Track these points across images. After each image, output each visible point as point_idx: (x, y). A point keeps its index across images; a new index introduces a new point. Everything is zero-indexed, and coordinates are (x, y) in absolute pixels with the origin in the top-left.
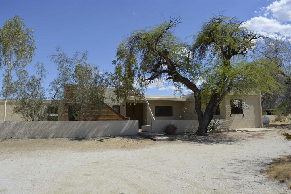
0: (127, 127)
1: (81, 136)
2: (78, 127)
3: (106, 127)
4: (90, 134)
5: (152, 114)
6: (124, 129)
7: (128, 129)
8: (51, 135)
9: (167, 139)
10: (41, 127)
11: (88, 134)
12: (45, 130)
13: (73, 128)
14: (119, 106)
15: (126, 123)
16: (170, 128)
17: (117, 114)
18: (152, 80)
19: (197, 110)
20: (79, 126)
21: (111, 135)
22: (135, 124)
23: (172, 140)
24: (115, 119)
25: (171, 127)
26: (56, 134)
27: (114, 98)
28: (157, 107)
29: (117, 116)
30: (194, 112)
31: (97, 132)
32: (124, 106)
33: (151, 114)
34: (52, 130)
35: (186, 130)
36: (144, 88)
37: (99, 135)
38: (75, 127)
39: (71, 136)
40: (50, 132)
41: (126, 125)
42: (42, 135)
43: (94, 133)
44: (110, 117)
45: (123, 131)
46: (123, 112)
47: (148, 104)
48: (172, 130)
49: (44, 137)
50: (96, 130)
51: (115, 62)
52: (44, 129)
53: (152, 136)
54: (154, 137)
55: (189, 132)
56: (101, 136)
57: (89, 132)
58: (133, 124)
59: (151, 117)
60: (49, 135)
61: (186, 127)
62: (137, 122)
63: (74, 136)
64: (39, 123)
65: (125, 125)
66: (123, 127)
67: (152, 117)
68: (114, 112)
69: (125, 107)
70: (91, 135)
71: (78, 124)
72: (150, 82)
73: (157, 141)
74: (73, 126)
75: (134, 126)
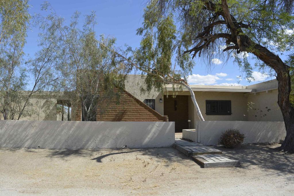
0: (155, 133)
1: (75, 148)
2: (71, 132)
3: (118, 132)
4: (91, 143)
5: (200, 111)
6: (150, 136)
7: (156, 136)
8: (27, 144)
9: (229, 163)
10: (11, 130)
11: (87, 143)
12: (16, 136)
13: (62, 133)
14: (154, 100)
15: (153, 126)
16: (232, 136)
17: (150, 111)
18: (199, 52)
19: (282, 105)
20: (72, 129)
21: (126, 146)
22: (169, 127)
23: (238, 165)
24: (147, 118)
25: (234, 134)
26: (34, 142)
27: (144, 88)
28: (208, 102)
29: (149, 114)
30: (267, 109)
31: (103, 141)
32: (161, 99)
33: (198, 112)
34: (27, 136)
35: (258, 140)
36: (187, 70)
37: (106, 146)
38: (65, 131)
39: (59, 147)
40: (24, 139)
41: (153, 130)
42: (11, 142)
43: (97, 142)
44: (140, 114)
45: (147, 140)
46: (160, 108)
47: (193, 95)
48: (236, 141)
49: (14, 146)
50: (100, 136)
51: (140, 31)
52: (15, 134)
53: (197, 154)
54: (202, 156)
55: (264, 142)
56: (110, 147)
57: (88, 141)
58: (164, 128)
59: (198, 116)
60: (23, 144)
61: (259, 133)
62: (172, 124)
63: (64, 147)
64: (8, 124)
65: (152, 128)
66: (148, 132)
67: (200, 116)
68: (145, 109)
69: (163, 101)
70: (92, 145)
71: (71, 127)
72: (194, 55)
73: (207, 167)
74: (62, 130)
75: (167, 131)
